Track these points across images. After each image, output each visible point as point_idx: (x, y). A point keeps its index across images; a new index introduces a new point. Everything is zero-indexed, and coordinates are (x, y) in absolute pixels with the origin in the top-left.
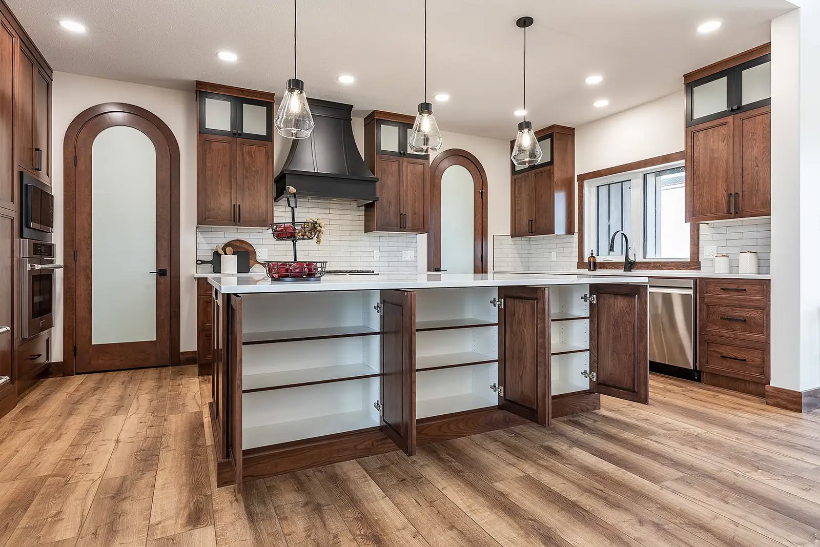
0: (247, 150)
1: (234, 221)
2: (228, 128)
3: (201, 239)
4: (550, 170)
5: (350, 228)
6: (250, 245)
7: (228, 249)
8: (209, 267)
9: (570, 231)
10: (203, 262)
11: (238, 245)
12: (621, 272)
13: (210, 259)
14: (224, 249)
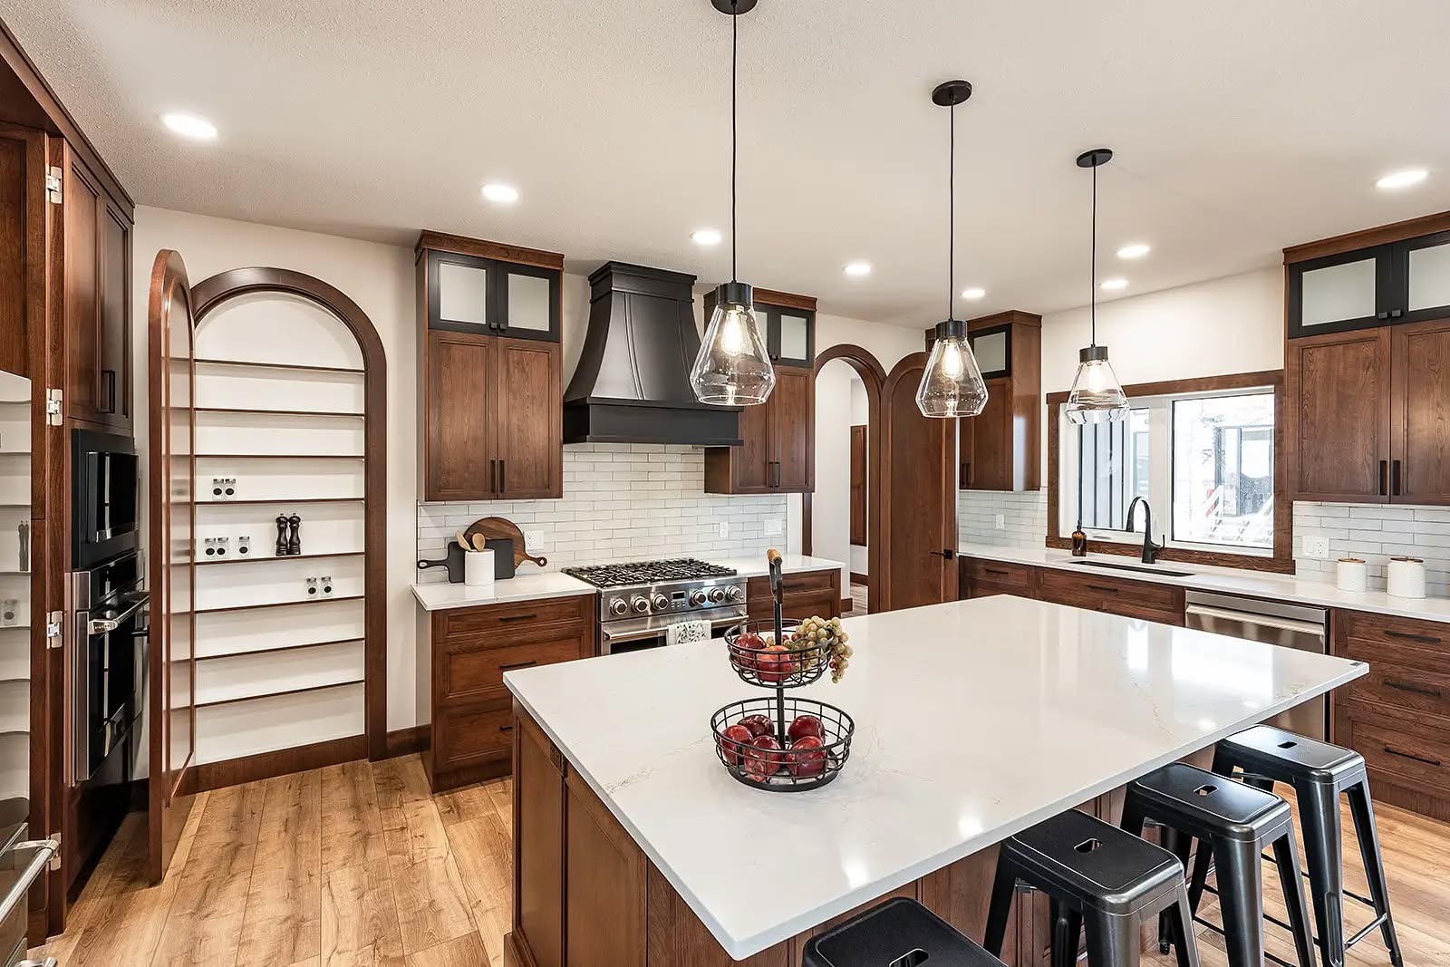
0: (516, 358)
1: (493, 491)
2: (481, 319)
3: (425, 520)
4: (1004, 385)
5: (680, 485)
6: (514, 526)
7: (478, 538)
8: (441, 572)
9: (1032, 484)
10: (431, 564)
11: (492, 526)
12: (1136, 562)
13: (443, 556)
14: (468, 536)
